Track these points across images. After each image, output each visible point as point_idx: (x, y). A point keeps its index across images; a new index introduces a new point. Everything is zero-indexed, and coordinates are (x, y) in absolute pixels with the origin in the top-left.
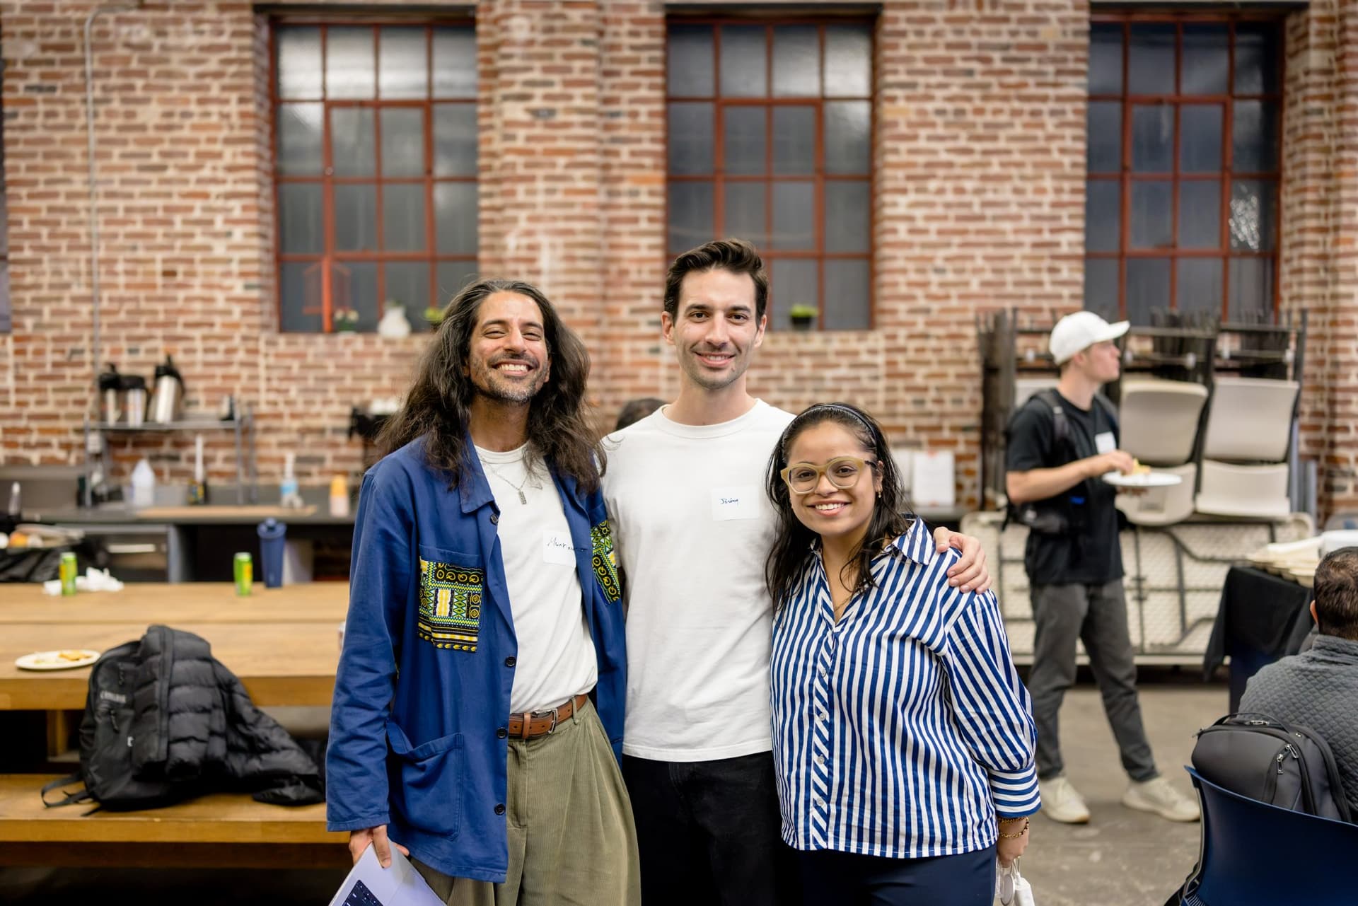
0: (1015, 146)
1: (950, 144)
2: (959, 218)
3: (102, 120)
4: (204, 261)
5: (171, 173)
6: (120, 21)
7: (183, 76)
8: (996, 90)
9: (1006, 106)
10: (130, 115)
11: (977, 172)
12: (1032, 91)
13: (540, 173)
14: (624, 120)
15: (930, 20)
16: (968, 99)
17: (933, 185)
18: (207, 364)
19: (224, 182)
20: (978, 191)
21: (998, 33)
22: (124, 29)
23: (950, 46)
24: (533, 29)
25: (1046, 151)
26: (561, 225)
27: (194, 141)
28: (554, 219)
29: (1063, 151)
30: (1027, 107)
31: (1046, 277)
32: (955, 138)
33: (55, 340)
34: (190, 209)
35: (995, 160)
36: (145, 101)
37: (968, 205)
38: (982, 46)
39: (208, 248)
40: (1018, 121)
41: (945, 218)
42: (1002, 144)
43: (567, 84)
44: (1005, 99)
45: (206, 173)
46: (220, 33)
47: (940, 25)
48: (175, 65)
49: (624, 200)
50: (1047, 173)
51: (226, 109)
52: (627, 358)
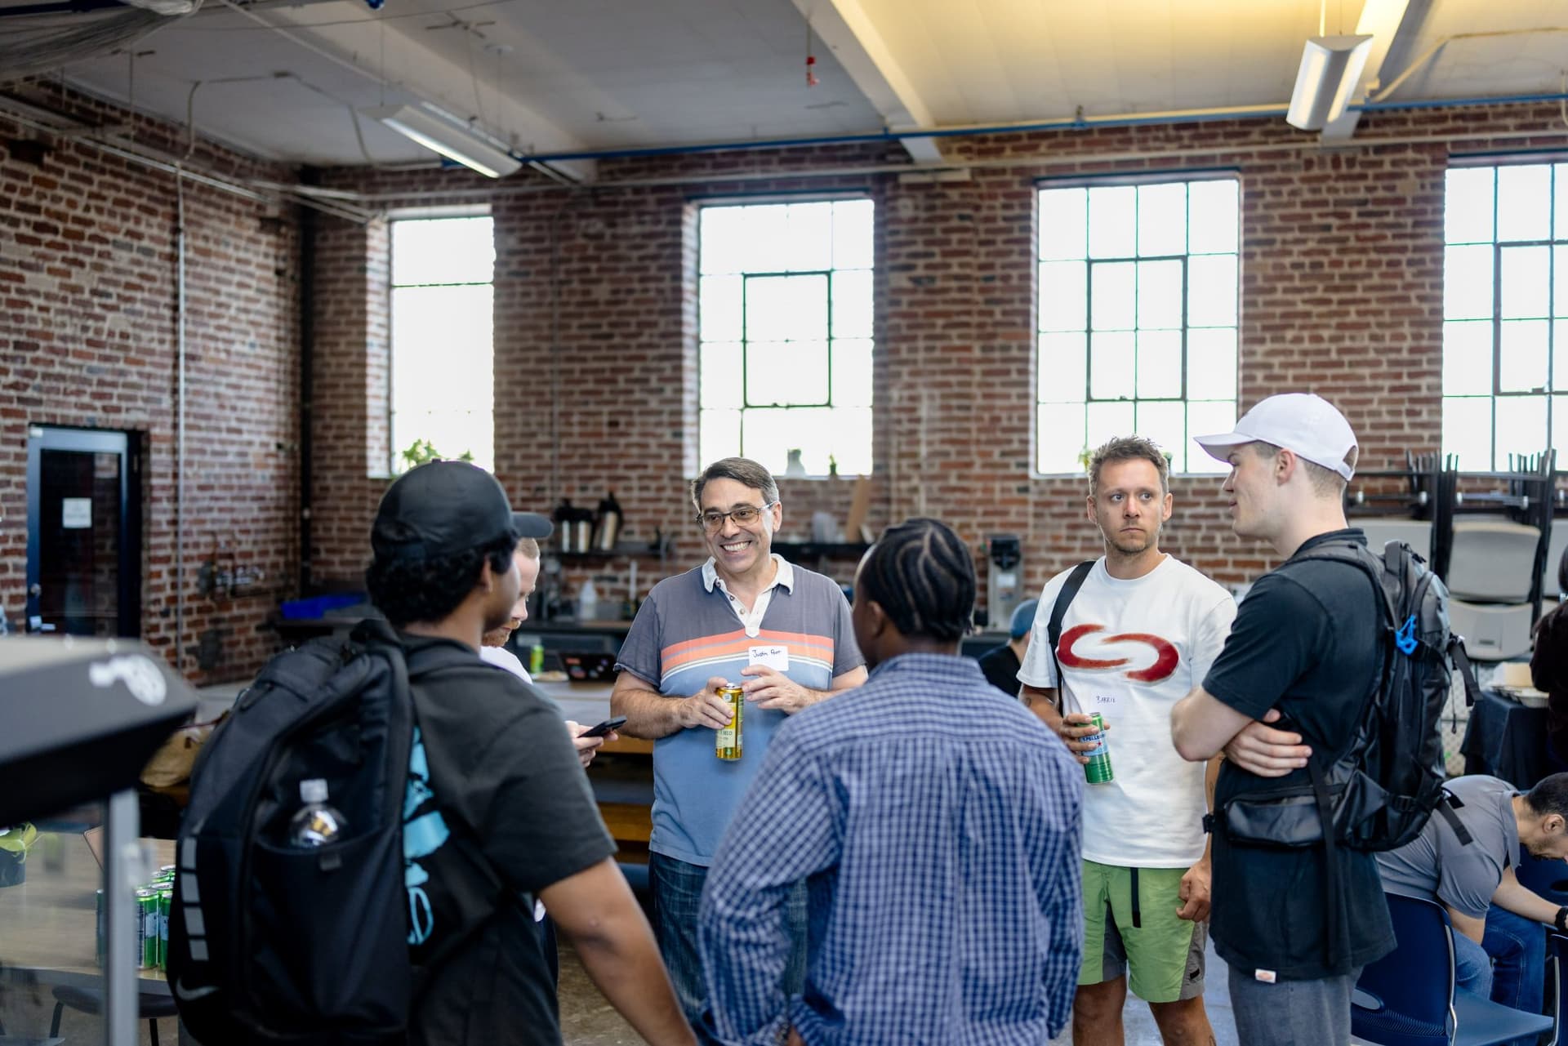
0: (1372, 295)
1: (1307, 296)
2: (1315, 365)
3: (565, 298)
4: (642, 413)
5: (617, 340)
6: (582, 216)
7: (629, 259)
8: (1352, 243)
9: (1364, 258)
10: (587, 293)
11: (1334, 321)
12: (1389, 242)
13: (921, 333)
14: (998, 284)
15: (1289, 181)
16: (1326, 253)
17: (1290, 334)
18: (642, 500)
19: (657, 346)
20: (1333, 339)
21: (1355, 190)
22: (583, 223)
23: (1305, 204)
24: (916, 208)
25: (1406, 299)
26: (939, 378)
27: (635, 313)
28: (933, 373)
29: (1421, 299)
30: (1385, 258)
31: (1405, 420)
32: (1313, 289)
33: (525, 479)
34: (630, 370)
35: (1352, 309)
36: (597, 281)
37: (1327, 352)
38: (1337, 203)
39: (644, 402)
40: (1375, 272)
41: (1303, 365)
42: (1359, 294)
43: (945, 254)
44: (1363, 251)
45: (644, 339)
46: (658, 222)
47: (1297, 185)
48: (622, 251)
49: (997, 355)
50: (1406, 320)
51: (662, 285)
52: (997, 496)
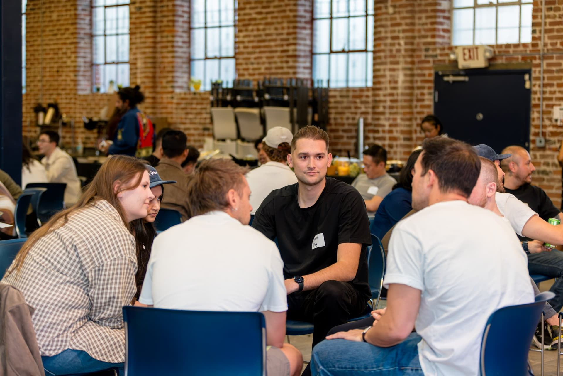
0: (275, 10)
1: (256, 11)
2: (258, 41)
3: (45, 19)
4: (66, 67)
5: (58, 36)
10: (50, 17)
11: (263, 22)
14: (165, 9)
17: (250, 28)
19: (70, 39)
20: (263, 30)
25: (285, 11)
26: (143, 50)
27: (64, 25)
28: (141, 48)
29: (290, 11)
31: (285, 65)
32: (257, 8)
34: (62, 49)
35: (269, 16)
36: (54, 12)
37: (260, 36)
39: (66, 62)
41: (254, 41)
42: (271, 9)
45: (66, 36)
49: (165, 39)
50: (285, 20)
52: (165, 100)
